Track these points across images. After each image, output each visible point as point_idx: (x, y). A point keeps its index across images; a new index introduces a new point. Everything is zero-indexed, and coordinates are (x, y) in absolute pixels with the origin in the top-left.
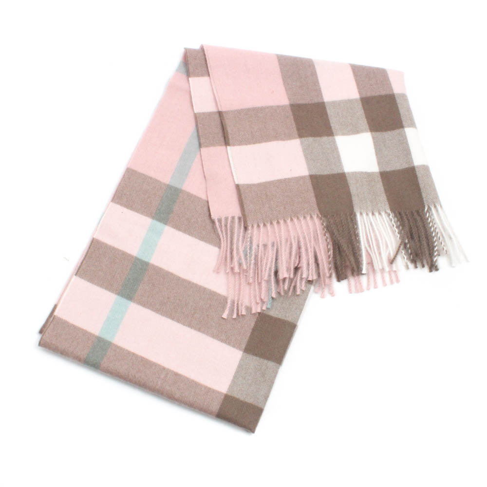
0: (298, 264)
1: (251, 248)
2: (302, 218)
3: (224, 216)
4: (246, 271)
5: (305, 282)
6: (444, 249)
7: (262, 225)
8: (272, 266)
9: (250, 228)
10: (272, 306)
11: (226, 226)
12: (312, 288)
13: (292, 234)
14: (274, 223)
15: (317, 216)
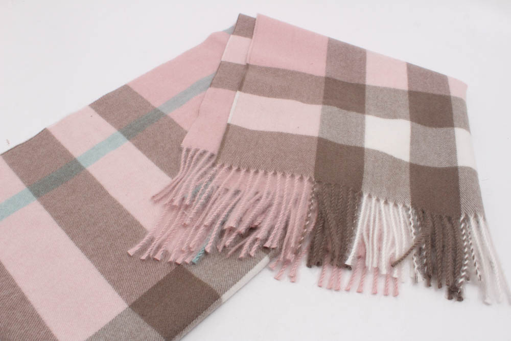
0: (260, 223)
1: (207, 186)
2: (288, 176)
3: (195, 148)
4: (187, 207)
5: (259, 246)
6: (477, 273)
7: (234, 168)
8: (223, 212)
9: (218, 165)
10: (201, 260)
11: (192, 157)
12: (266, 259)
13: (267, 188)
15: (309, 179)
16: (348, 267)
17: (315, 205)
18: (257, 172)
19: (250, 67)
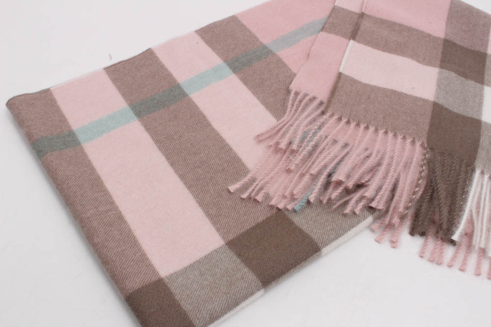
0: (367, 182)
1: (315, 134)
2: (400, 137)
3: (305, 92)
4: (293, 152)
5: (365, 205)
7: (344, 120)
8: (331, 163)
9: (328, 114)
10: (303, 209)
11: (301, 101)
12: (370, 219)
13: (378, 146)
14: (361, 125)
15: (421, 144)
16: (453, 243)
17: (426, 172)
18: (367, 128)
19: (365, 16)
